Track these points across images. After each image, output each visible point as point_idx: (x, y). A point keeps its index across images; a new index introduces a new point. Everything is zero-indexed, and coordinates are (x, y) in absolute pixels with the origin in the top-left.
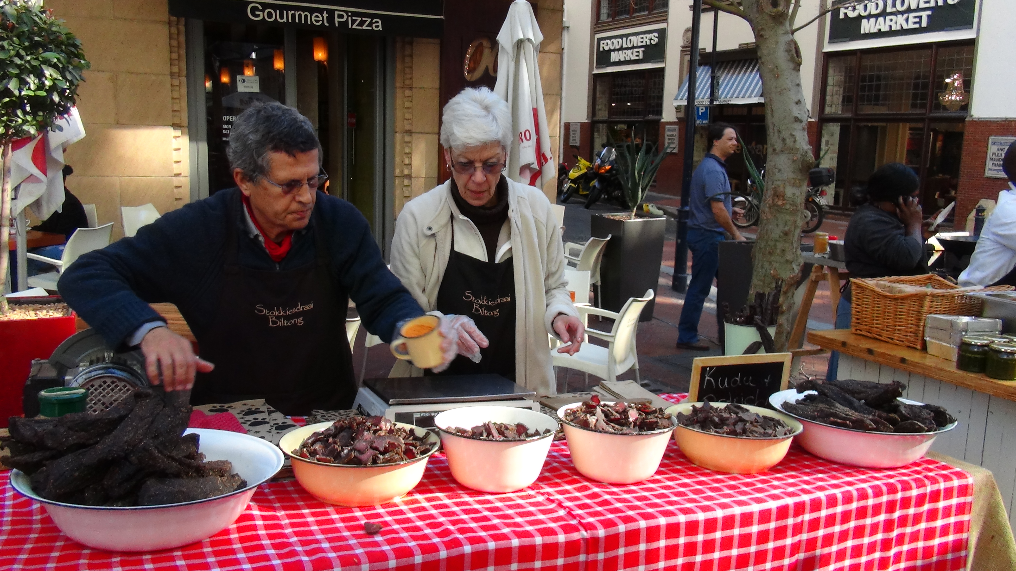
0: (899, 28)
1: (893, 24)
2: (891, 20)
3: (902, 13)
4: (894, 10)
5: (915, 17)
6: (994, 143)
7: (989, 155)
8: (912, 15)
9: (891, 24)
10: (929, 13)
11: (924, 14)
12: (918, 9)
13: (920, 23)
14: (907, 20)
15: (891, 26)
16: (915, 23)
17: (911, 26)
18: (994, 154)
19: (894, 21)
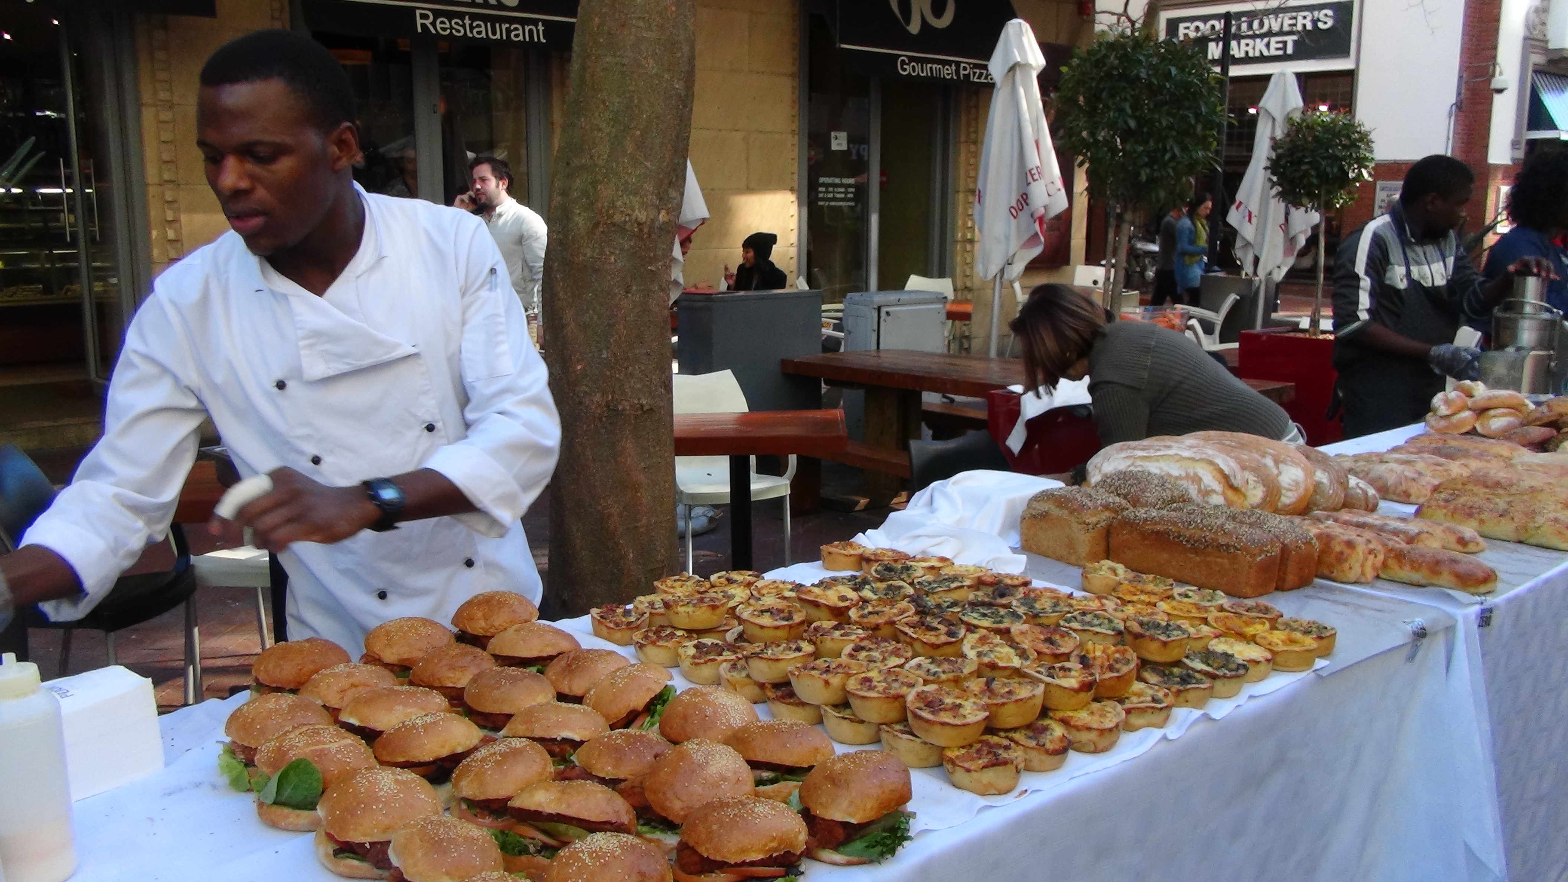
0: (1257, 54)
1: (1250, 49)
2: (1247, 45)
3: (1262, 36)
4: (1251, 33)
5: (1278, 42)
6: (1383, 189)
7: (1378, 202)
8: (1274, 40)
9: (1247, 49)
10: (1295, 38)
11: (1290, 39)
12: (1281, 33)
13: (1285, 48)
14: (1268, 45)
15: (1247, 52)
16: (1277, 49)
17: (1273, 52)
18: (1383, 201)
19: (1251, 45)
